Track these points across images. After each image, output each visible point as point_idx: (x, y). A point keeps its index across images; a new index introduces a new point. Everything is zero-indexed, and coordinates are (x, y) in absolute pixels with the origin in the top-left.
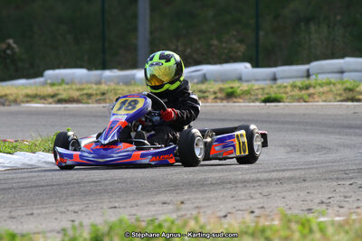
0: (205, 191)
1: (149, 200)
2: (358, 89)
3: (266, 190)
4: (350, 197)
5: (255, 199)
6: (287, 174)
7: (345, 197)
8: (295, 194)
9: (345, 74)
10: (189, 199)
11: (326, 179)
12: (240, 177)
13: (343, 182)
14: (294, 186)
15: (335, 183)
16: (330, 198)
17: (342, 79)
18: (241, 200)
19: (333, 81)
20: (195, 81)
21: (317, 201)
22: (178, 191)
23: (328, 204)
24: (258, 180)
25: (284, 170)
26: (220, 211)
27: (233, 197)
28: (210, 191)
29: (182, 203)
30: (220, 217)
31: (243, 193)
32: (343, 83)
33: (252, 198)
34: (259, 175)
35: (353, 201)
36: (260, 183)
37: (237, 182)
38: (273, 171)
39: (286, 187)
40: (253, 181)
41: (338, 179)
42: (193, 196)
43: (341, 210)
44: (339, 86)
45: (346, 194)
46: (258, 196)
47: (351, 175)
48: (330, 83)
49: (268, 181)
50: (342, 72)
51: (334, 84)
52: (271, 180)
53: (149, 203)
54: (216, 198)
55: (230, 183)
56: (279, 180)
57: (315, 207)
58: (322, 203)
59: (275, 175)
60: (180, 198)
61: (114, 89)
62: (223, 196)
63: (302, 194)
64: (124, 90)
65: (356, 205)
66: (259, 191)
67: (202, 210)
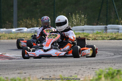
0: (34, 69)
1: (13, 72)
2: (89, 36)
3: (55, 69)
4: (86, 72)
5: (52, 72)
6: (64, 64)
7: (84, 72)
8: (66, 70)
9: (85, 31)
10: (28, 72)
11: (77, 66)
12: (47, 64)
13: (83, 67)
14: (66, 68)
15: (80, 67)
16: (78, 72)
17: (83, 33)
18: (47, 72)
19: (80, 33)
20: (32, 32)
21: (74, 73)
22: (24, 69)
23: (78, 74)
24: (53, 66)
25: (62, 62)
26: (39, 76)
27: (44, 71)
28: (35, 69)
29: (25, 73)
30: (38, 79)
31: (47, 70)
32: (84, 34)
33: (50, 72)
34: (53, 64)
35: (87, 73)
36: (53, 67)
37: (45, 66)
38: (59, 63)
39: (63, 68)
40: (51, 66)
41: (81, 65)
42: (29, 71)
43: (82, 76)
44: (82, 35)
45: (84, 71)
46: (53, 71)
47: (86, 64)
48: (79, 34)
49: (56, 66)
50: (84, 30)
51: (81, 34)
52: (58, 66)
53: (13, 73)
54: (38, 72)
55: (43, 66)
56: (61, 65)
57: (73, 75)
58: (76, 73)
59: (59, 64)
60: (24, 72)
61: (4, 35)
62: (40, 71)
63: (69, 70)
64: (8, 35)
65: (88, 74)
66: (53, 69)
67: (32, 76)
